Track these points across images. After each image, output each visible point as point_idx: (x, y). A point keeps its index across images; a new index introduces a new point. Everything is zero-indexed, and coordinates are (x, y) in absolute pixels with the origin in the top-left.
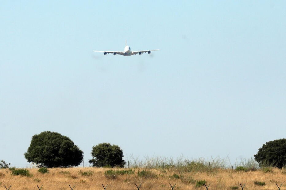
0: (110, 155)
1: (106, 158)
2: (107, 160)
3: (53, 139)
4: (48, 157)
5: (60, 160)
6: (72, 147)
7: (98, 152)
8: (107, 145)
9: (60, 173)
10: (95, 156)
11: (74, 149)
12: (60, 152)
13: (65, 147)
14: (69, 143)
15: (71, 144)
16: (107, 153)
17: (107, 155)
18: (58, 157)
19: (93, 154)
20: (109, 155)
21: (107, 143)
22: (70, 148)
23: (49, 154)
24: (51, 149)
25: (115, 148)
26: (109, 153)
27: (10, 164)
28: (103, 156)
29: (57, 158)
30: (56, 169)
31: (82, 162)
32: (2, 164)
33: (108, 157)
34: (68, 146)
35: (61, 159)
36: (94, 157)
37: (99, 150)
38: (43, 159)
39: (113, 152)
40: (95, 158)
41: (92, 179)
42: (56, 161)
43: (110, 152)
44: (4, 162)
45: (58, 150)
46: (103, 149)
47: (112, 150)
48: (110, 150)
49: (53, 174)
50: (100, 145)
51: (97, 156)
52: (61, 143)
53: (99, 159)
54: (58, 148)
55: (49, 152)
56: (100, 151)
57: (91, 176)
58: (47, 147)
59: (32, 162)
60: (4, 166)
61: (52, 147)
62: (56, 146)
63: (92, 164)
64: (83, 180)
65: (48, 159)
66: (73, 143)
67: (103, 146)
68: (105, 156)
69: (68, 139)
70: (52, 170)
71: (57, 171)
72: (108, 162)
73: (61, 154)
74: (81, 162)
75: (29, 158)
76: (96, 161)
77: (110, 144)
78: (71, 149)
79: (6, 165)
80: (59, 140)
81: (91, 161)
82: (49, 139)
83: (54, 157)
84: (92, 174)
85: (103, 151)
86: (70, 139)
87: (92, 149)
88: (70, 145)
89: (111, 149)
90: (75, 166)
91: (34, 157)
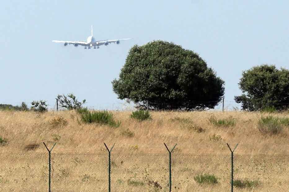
0: (275, 88)
1: (268, 95)
2: (269, 98)
3: (168, 55)
4: (157, 89)
5: (180, 96)
6: (203, 71)
7: (252, 82)
8: (270, 70)
9: (173, 120)
10: (246, 90)
11: (207, 75)
12: (179, 80)
13: (189, 72)
14: (197, 63)
15: (200, 65)
16: (269, 84)
17: (270, 88)
18: (175, 90)
19: (243, 85)
20: (273, 88)
21: (269, 66)
22: (198, 74)
23: (160, 84)
24: (164, 75)
25: (285, 75)
26: (274, 85)
27: (84, 101)
28: (261, 89)
29: (174, 93)
30: (168, 113)
31: (222, 101)
32: (70, 102)
33: (271, 93)
34: (195, 69)
35: (183, 93)
36: (244, 92)
37: (254, 78)
38: (148, 94)
39: (280, 83)
40: (246, 93)
41: (232, 134)
42: (172, 98)
43: (275, 82)
44: (74, 99)
45: (177, 77)
46: (263, 75)
47: (279, 77)
48: (275, 79)
49: (160, 123)
50: (255, 69)
51: (251, 89)
52: (183, 63)
53: (255, 96)
54: (175, 73)
55: (160, 80)
56: (257, 80)
57: (230, 127)
58: (156, 71)
59: (126, 99)
60: (73, 105)
61: (164, 70)
62: (173, 70)
63: (241, 104)
64: (214, 136)
65: (157, 94)
66: (205, 65)
67: (262, 71)
68: (265, 90)
69: (195, 56)
70: (157, 115)
71: (168, 118)
72: (271, 101)
73: (182, 84)
74: (219, 101)
75: (122, 91)
76: (249, 100)
77: (275, 68)
78: (201, 75)
79: (78, 104)
80: (179, 57)
81: (238, 99)
82: (160, 55)
83: (168, 91)
84: (233, 125)
85: (262, 80)
86: (200, 56)
87: (242, 77)
88: (199, 67)
89: (277, 77)
90: (208, 108)
91: (129, 90)
